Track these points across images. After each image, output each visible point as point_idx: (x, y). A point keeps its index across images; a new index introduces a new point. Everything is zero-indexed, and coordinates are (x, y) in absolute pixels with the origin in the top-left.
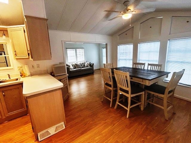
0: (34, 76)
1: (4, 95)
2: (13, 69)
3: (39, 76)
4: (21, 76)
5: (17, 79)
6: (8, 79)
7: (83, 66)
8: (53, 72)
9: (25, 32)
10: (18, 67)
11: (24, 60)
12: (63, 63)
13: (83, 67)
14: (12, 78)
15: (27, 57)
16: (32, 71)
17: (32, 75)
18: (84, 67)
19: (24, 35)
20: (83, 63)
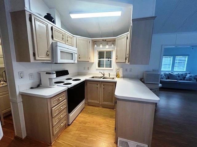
0: (126, 78)
1: (104, 88)
2: (112, 70)
3: (130, 79)
4: (116, 76)
5: (113, 78)
6: (108, 77)
7: (181, 77)
8: (143, 78)
9: (127, 39)
10: (116, 69)
11: (121, 63)
12: (158, 70)
13: (181, 80)
14: (111, 77)
15: (124, 61)
16: (124, 74)
17: (124, 77)
18: (184, 80)
19: (126, 41)
20: (182, 75)
